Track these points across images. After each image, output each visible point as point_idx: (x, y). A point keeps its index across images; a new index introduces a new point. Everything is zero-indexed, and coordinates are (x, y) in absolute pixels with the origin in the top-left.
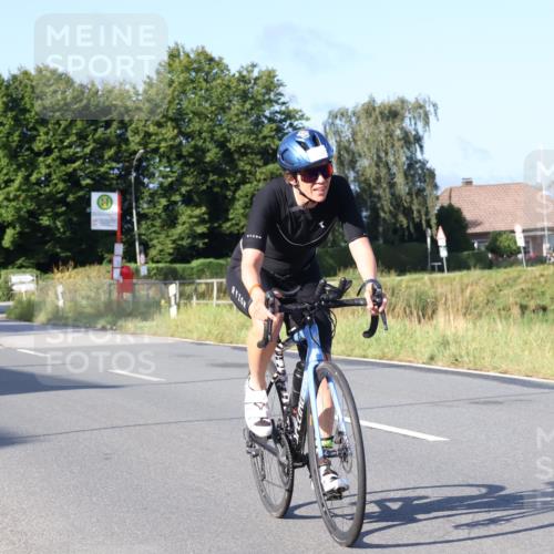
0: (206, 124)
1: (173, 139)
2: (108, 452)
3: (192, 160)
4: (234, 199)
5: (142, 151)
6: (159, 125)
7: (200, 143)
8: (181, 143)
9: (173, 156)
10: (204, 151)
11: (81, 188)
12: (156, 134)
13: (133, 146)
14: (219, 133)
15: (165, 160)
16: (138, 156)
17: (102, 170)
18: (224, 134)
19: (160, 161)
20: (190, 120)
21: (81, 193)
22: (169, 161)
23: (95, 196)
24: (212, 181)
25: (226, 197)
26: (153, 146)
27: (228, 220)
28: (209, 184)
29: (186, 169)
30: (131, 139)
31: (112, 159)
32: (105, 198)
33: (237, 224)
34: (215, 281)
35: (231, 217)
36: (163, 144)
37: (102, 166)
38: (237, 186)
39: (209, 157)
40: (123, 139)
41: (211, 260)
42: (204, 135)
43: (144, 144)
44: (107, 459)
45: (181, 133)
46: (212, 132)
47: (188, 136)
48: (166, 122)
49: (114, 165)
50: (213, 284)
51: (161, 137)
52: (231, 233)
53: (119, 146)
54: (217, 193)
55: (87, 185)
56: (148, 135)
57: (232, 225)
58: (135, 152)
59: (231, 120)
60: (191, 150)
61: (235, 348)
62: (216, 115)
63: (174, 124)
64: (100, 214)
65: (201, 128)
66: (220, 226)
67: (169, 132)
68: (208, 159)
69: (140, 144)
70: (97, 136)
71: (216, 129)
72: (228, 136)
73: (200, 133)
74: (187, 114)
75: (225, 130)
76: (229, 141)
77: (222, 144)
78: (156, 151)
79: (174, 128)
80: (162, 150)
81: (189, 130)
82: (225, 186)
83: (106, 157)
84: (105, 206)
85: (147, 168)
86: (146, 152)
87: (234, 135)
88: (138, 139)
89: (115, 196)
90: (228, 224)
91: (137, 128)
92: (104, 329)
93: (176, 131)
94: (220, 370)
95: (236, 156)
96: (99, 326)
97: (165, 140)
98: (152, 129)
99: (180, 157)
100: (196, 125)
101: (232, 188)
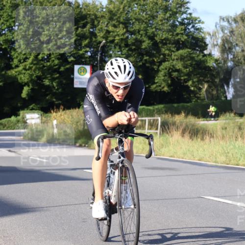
0: (142, 26)
1: (123, 34)
2: (85, 217)
3: (134, 47)
4: (158, 71)
5: (104, 41)
6: (115, 26)
7: (139, 37)
8: (128, 37)
9: (123, 45)
10: (141, 42)
11: (68, 63)
12: (113, 32)
13: (99, 39)
14: (150, 31)
15: (117, 47)
16: (102, 44)
17: (81, 52)
18: (153, 32)
19: (115, 48)
20: (133, 23)
21: (68, 66)
22: (120, 47)
23: (76, 67)
24: (146, 60)
25: (154, 69)
26: (110, 39)
27: (154, 83)
28: (143, 62)
29: (130, 52)
30: (98, 34)
31: (86, 46)
32: (82, 69)
33: (160, 86)
34: (147, 119)
35: (156, 81)
36: (117, 38)
37: (81, 50)
38: (160, 63)
39: (144, 45)
40: (93, 34)
41: (144, 107)
42: (141, 32)
43: (106, 38)
44: (84, 222)
45: (127, 31)
46: (146, 30)
47: (132, 33)
48: (119, 25)
49: (88, 49)
50: (145, 120)
51: (116, 34)
52: (156, 91)
53: (91, 39)
54: (148, 67)
55: (72, 61)
56: (108, 32)
57: (157, 86)
58: (100, 42)
59: (157, 23)
60: (133, 41)
61: (159, 158)
62: (149, 20)
63: (123, 26)
64: (79, 78)
65: (140, 28)
66: (150, 87)
67: (121, 30)
68: (143, 47)
69: (103, 37)
70: (78, 32)
71: (149, 28)
72: (156, 33)
73: (139, 31)
74: (132, 20)
75: (154, 30)
76: (157, 36)
77: (152, 38)
78: (112, 41)
79: (124, 28)
80: (116, 41)
81: (132, 30)
82: (153, 63)
83: (83, 45)
84: (82, 74)
85: (107, 52)
86: (107, 42)
87: (159, 32)
88: (102, 34)
89: (88, 68)
90: (154, 86)
91: (102, 28)
92: (80, 146)
93: (125, 30)
94: (150, 171)
95: (160, 45)
96: (78, 144)
97: (118, 35)
98: (111, 28)
99: (127, 45)
100: (137, 26)
101: (157, 64)
